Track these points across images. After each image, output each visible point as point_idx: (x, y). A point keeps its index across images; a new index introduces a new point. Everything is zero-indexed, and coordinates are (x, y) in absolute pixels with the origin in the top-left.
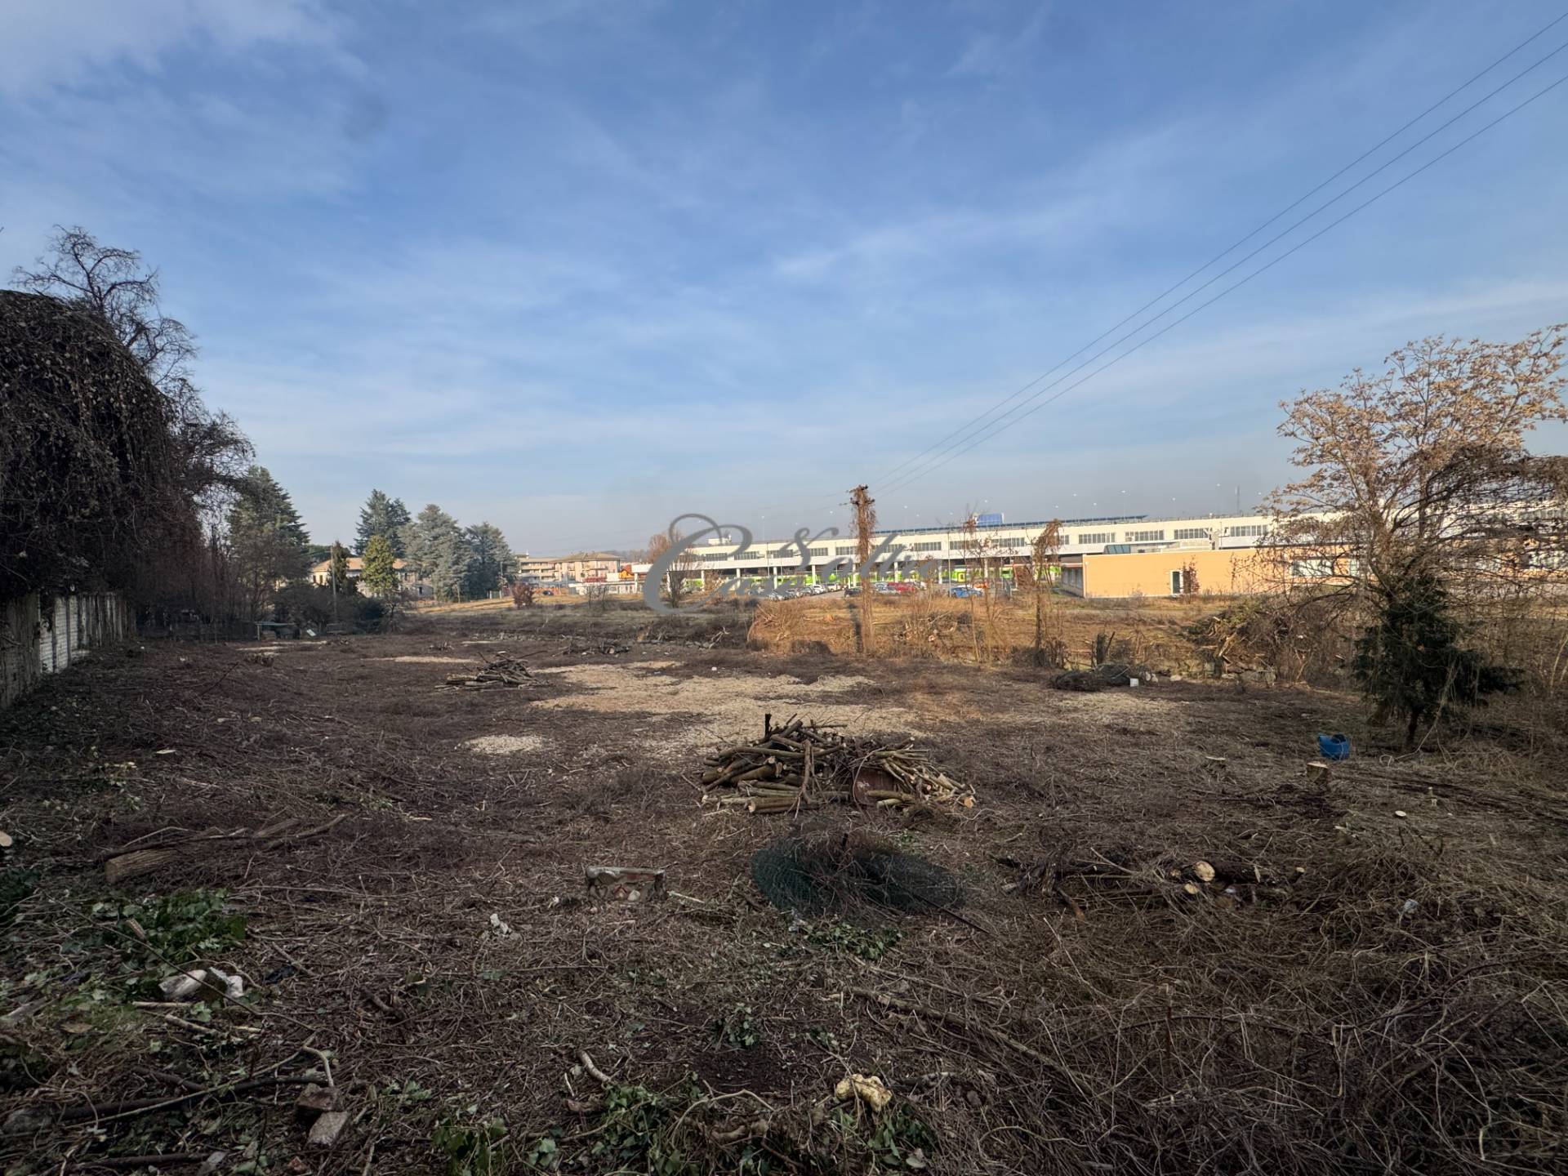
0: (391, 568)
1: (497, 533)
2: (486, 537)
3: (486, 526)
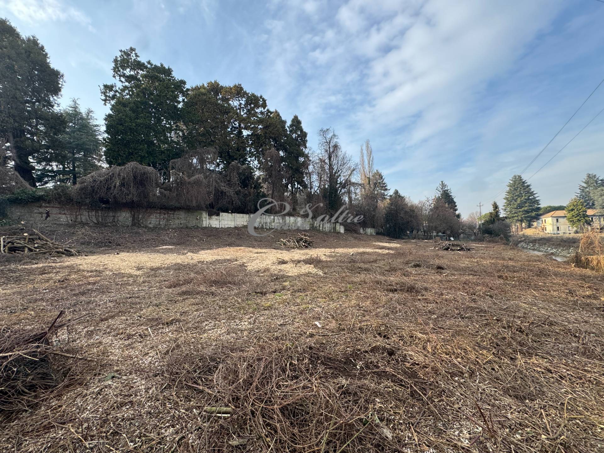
0: (584, 214)
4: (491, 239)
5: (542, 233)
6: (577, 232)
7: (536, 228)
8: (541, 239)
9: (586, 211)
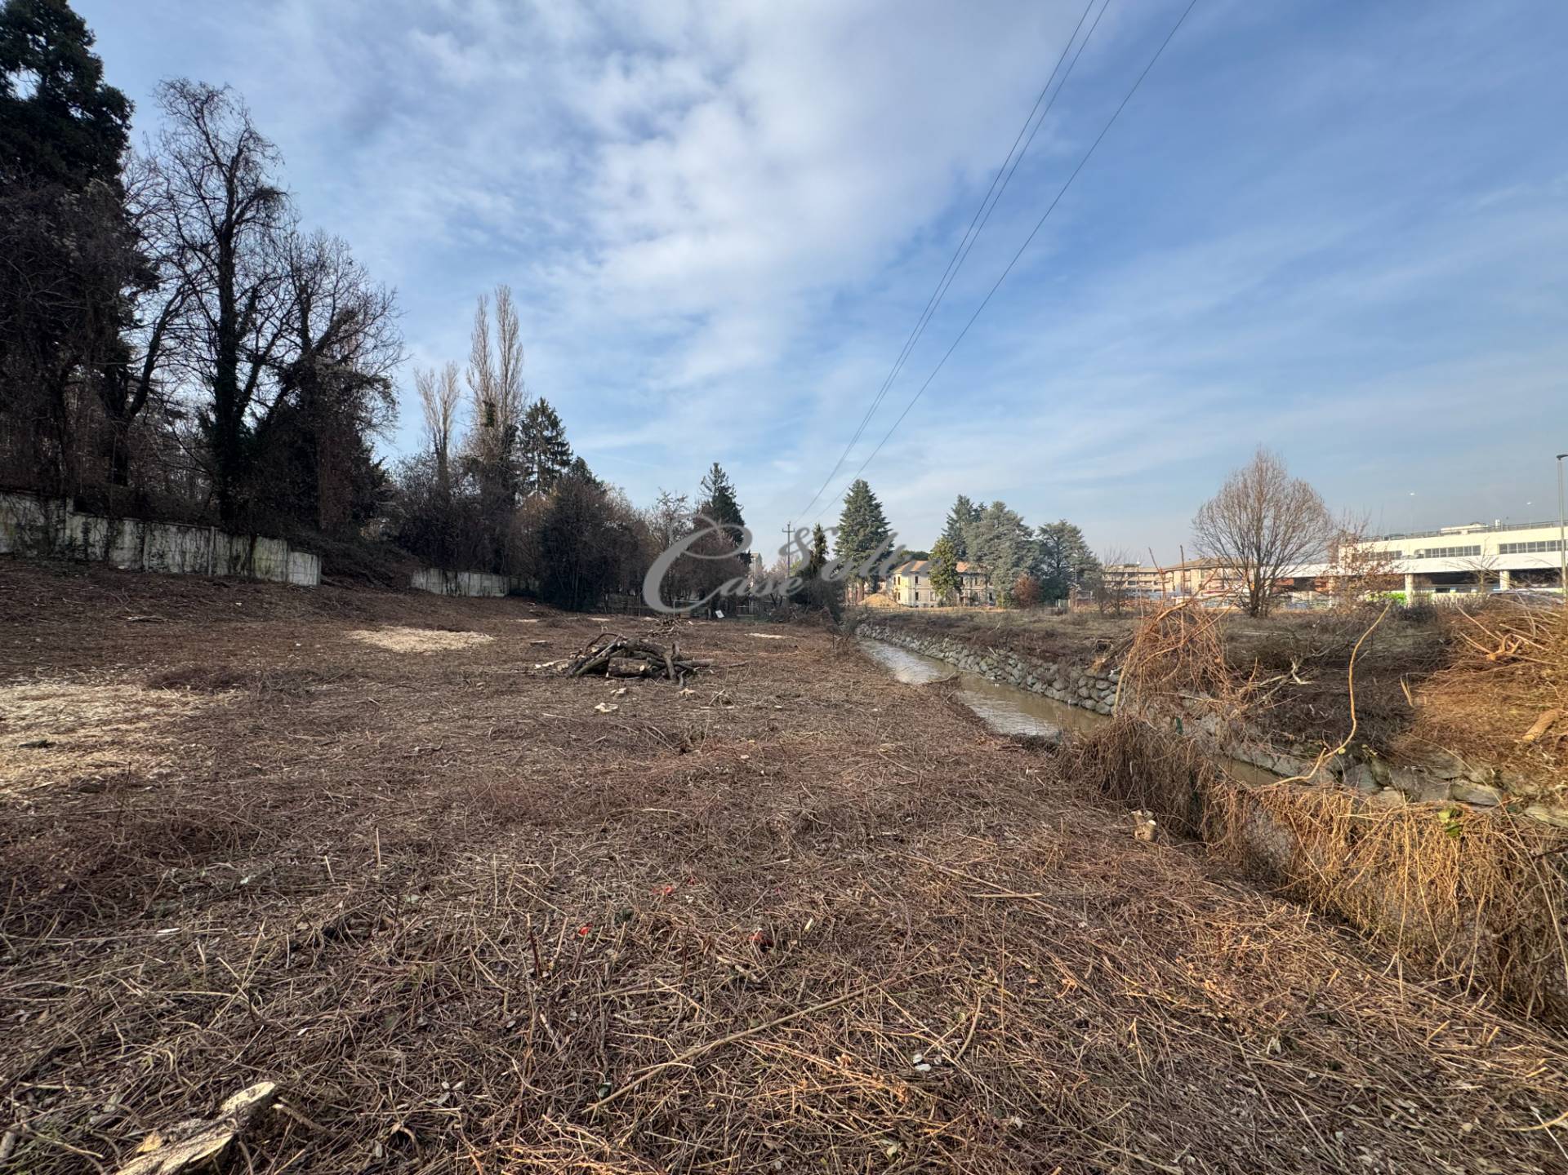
0: (953, 570)
1: (1075, 532)
2: (1063, 536)
3: (1064, 524)
4: (805, 616)
5: (893, 605)
6: (941, 604)
7: (884, 593)
8: (894, 617)
9: (955, 565)
